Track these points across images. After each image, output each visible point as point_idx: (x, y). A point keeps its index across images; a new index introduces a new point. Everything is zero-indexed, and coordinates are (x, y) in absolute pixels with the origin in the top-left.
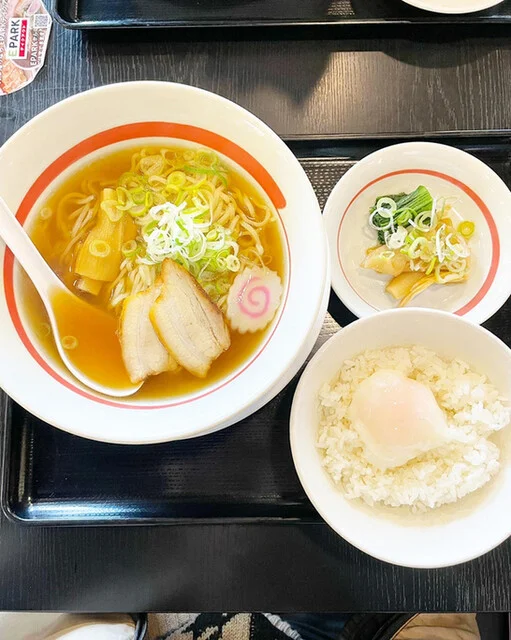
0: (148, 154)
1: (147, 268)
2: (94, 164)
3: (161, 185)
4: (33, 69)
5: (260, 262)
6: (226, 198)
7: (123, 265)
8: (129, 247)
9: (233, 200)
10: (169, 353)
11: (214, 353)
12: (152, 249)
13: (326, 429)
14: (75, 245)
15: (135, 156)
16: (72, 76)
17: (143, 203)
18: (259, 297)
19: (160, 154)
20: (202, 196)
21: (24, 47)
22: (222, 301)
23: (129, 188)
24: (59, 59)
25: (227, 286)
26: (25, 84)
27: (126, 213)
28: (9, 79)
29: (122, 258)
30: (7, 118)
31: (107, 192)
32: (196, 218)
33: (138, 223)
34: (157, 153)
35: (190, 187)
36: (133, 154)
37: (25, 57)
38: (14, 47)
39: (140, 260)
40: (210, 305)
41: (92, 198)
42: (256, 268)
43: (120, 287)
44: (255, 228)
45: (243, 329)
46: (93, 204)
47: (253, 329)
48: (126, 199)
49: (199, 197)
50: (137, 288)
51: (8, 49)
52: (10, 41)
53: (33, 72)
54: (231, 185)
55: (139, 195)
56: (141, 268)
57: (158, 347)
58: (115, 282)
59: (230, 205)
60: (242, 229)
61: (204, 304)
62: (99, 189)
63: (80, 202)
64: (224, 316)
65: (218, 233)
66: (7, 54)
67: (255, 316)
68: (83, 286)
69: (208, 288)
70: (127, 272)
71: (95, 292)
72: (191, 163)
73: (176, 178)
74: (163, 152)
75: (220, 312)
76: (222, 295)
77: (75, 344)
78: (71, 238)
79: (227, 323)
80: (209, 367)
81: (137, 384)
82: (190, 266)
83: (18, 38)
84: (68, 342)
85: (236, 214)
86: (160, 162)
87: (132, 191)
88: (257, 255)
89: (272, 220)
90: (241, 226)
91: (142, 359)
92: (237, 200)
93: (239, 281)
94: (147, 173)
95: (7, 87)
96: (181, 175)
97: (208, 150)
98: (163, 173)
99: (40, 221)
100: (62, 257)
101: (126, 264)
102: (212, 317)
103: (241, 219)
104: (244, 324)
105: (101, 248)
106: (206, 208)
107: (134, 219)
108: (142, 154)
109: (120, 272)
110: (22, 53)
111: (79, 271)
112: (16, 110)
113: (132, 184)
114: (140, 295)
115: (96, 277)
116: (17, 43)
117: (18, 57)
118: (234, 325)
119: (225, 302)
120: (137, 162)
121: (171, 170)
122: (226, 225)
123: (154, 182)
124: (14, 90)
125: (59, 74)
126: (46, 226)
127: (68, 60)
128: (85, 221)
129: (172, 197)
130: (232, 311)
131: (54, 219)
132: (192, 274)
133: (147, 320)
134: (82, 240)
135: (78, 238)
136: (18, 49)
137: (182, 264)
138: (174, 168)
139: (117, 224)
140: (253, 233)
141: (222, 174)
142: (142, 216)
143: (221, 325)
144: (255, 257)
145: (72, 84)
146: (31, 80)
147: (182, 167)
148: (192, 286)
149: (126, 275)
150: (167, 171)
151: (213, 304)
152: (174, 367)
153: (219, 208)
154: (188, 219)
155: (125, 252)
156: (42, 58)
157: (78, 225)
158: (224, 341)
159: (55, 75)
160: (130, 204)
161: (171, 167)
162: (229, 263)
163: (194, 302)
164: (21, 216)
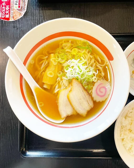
0: (65, 42)
1: (66, 81)
2: (47, 45)
3: (70, 52)
4: (23, 12)
5: (103, 78)
6: (91, 57)
7: (58, 79)
8: (60, 73)
9: (94, 57)
10: (73, 109)
11: (88, 108)
12: (68, 75)
13: (123, 132)
14: (42, 73)
15: (61, 42)
16: (36, 14)
17: (64, 58)
18: (103, 90)
19: (69, 42)
20: (84, 56)
21: (20, 5)
22: (90, 91)
23: (59, 53)
24: (31, 9)
25: (92, 86)
26: (21, 17)
27: (59, 62)
28: (15, 15)
29: (58, 77)
30: (15, 28)
31: (52, 55)
32: (82, 64)
33: (62, 65)
34: (68, 41)
35: (79, 53)
36: (60, 42)
37: (20, 8)
38: (16, 5)
39: (64, 78)
40: (87, 93)
41: (47, 57)
42: (101, 80)
43: (57, 87)
44: (101, 67)
45: (98, 101)
46: (47, 59)
47: (101, 101)
48: (58, 57)
49: (83, 56)
50: (62, 87)
51: (15, 5)
52: (15, 3)
53: (23, 13)
54: (93, 52)
55: (62, 56)
56: (64, 80)
57: (70, 107)
58: (55, 85)
59: (93, 59)
60: (97, 67)
61: (85, 93)
62: (49, 54)
63: (43, 58)
64: (91, 96)
65: (90, 69)
66: (14, 7)
67: (101, 96)
68: (45, 86)
69: (86, 87)
70: (59, 81)
71: (49, 88)
72: (79, 45)
73: (75, 50)
74: (70, 41)
75: (90, 95)
76: (91, 89)
77: (43, 105)
78: (41, 71)
79: (92, 99)
80: (87, 113)
81: (63, 119)
82: (81, 80)
83: (18, 2)
84: (41, 104)
85: (95, 62)
86: (69, 44)
87: (60, 54)
88: (102, 75)
89: (107, 64)
90: (96, 66)
91: (65, 111)
92: (95, 57)
93: (96, 85)
94: (65, 48)
95: (15, 18)
96: (76, 49)
97: (85, 41)
98: (70, 48)
99: (30, 64)
100: (38, 76)
101: (59, 79)
102: (87, 96)
103: (96, 64)
104: (98, 99)
105: (51, 74)
106: (85, 60)
107: (61, 64)
108: (63, 42)
109: (57, 81)
110: (19, 7)
111: (44, 81)
112: (18, 26)
113: (60, 52)
114: (64, 90)
115: (49, 84)
116: (18, 4)
117: (18, 8)
118: (95, 99)
119: (92, 92)
120: (61, 45)
121: (73, 47)
122: (92, 66)
123: (67, 52)
124: (17, 19)
125: (31, 14)
126: (32, 66)
127: (34, 9)
128: (45, 65)
129: (73, 57)
130: (94, 95)
131: (35, 64)
132: (81, 83)
133: (66, 98)
134: (44, 71)
135: (43, 70)
136: (18, 5)
137: (78, 80)
138: (74, 46)
139: (56, 65)
140: (101, 68)
141: (90, 48)
142: (64, 63)
143: (90, 99)
144: (101, 76)
145: (36, 17)
146: (22, 16)
147: (77, 46)
148: (81, 86)
149: (59, 82)
150: (72, 47)
151: (88, 93)
152: (75, 113)
153: (89, 60)
154: (80, 64)
155: (59, 75)
156: (26, 8)
157: (43, 66)
158: (92, 105)
159: (30, 14)
160: (60, 59)
161: (72, 46)
162: (94, 79)
163: (82, 92)
164: (25, 63)
